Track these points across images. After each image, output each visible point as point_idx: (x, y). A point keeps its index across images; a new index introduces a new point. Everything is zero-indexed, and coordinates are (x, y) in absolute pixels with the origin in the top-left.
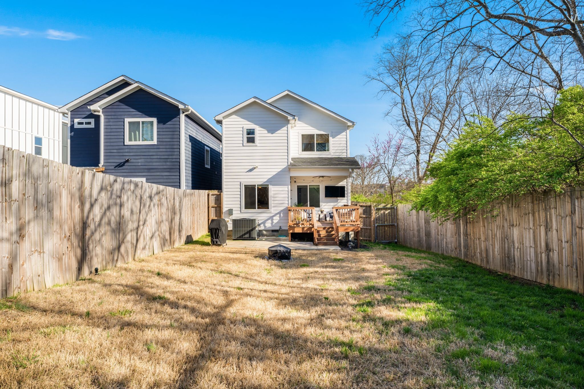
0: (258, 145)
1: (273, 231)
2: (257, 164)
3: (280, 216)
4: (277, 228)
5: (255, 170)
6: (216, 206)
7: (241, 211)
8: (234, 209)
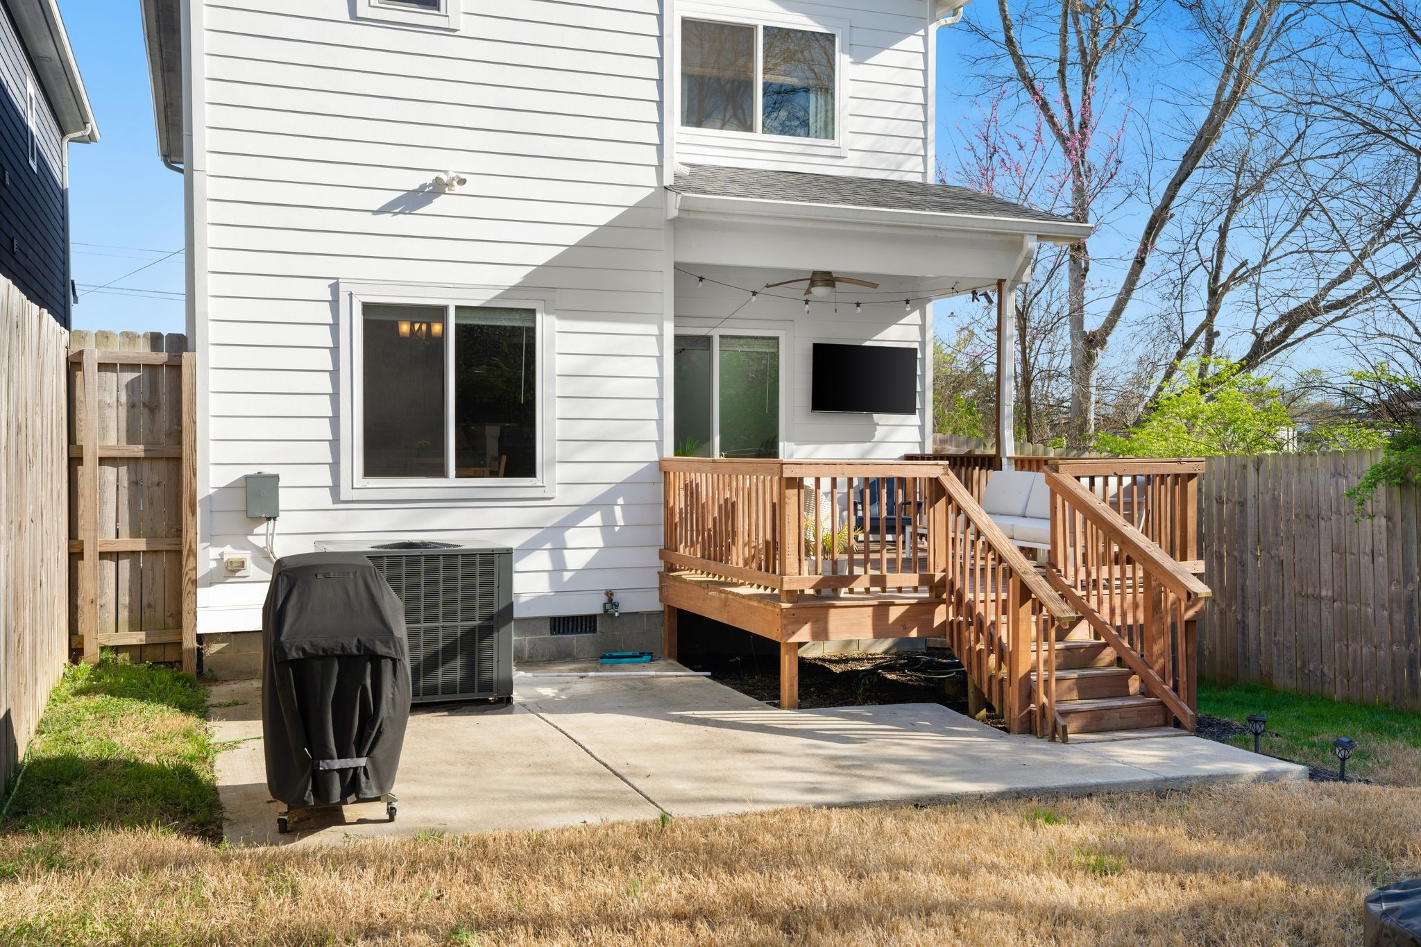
0: (465, 25)
1: (561, 624)
2: (451, 165)
3: (608, 526)
4: (592, 606)
5: (440, 204)
6: (138, 450)
7: (335, 489)
8: (286, 478)
